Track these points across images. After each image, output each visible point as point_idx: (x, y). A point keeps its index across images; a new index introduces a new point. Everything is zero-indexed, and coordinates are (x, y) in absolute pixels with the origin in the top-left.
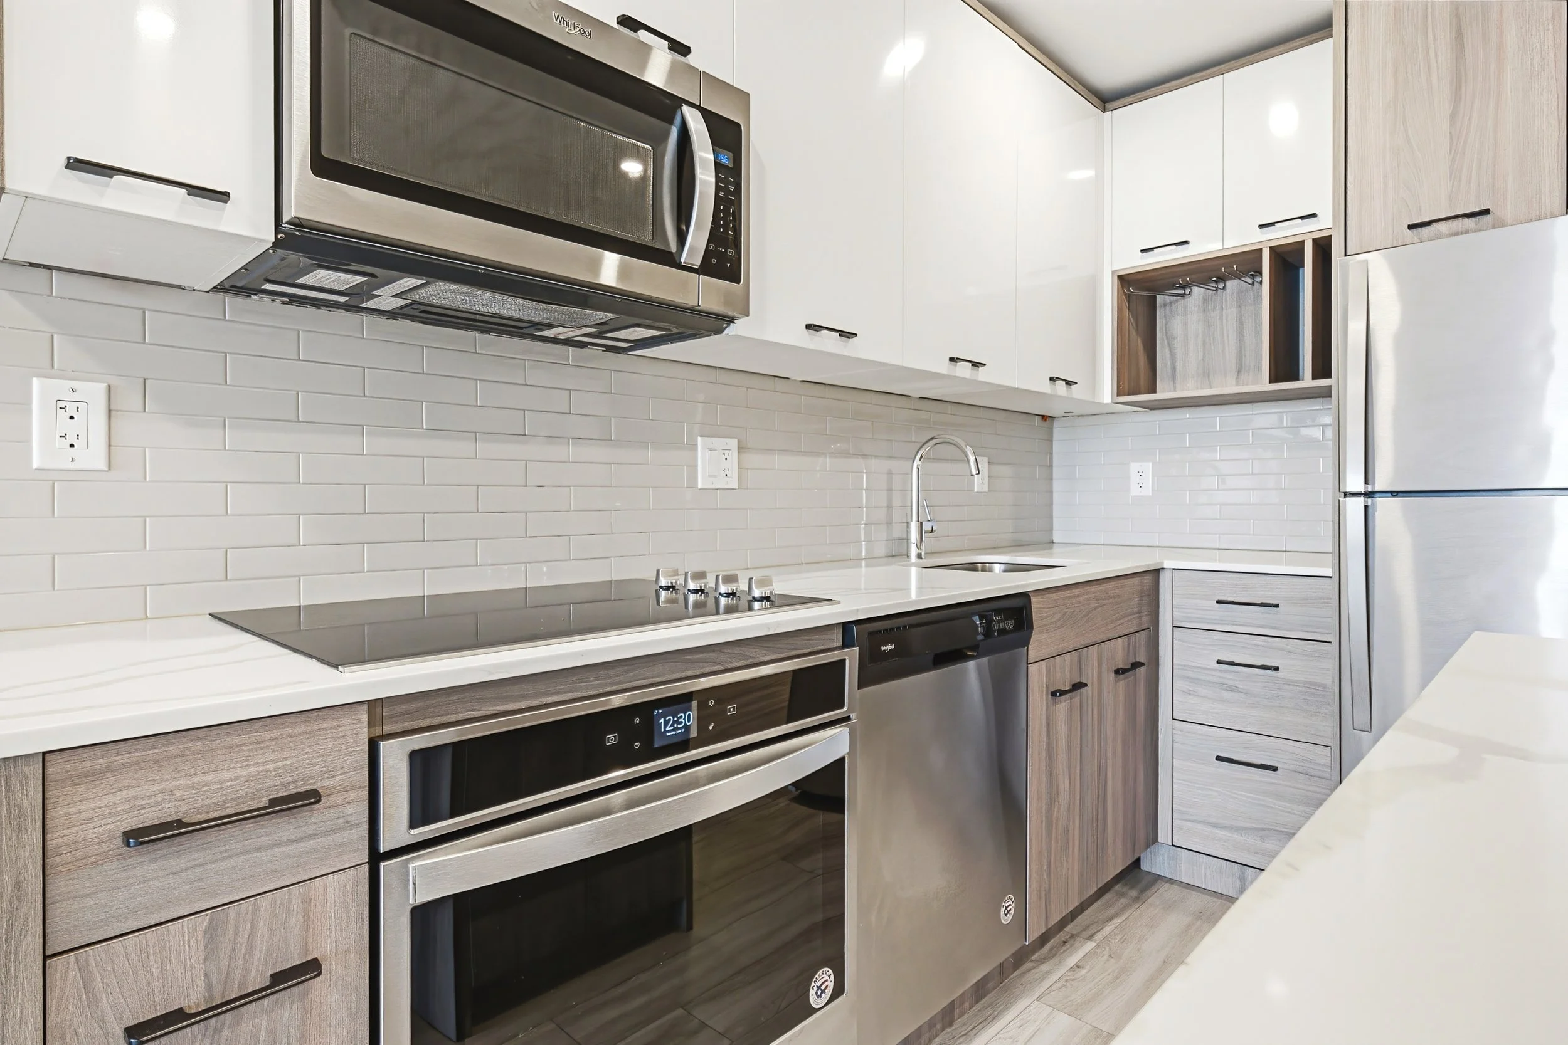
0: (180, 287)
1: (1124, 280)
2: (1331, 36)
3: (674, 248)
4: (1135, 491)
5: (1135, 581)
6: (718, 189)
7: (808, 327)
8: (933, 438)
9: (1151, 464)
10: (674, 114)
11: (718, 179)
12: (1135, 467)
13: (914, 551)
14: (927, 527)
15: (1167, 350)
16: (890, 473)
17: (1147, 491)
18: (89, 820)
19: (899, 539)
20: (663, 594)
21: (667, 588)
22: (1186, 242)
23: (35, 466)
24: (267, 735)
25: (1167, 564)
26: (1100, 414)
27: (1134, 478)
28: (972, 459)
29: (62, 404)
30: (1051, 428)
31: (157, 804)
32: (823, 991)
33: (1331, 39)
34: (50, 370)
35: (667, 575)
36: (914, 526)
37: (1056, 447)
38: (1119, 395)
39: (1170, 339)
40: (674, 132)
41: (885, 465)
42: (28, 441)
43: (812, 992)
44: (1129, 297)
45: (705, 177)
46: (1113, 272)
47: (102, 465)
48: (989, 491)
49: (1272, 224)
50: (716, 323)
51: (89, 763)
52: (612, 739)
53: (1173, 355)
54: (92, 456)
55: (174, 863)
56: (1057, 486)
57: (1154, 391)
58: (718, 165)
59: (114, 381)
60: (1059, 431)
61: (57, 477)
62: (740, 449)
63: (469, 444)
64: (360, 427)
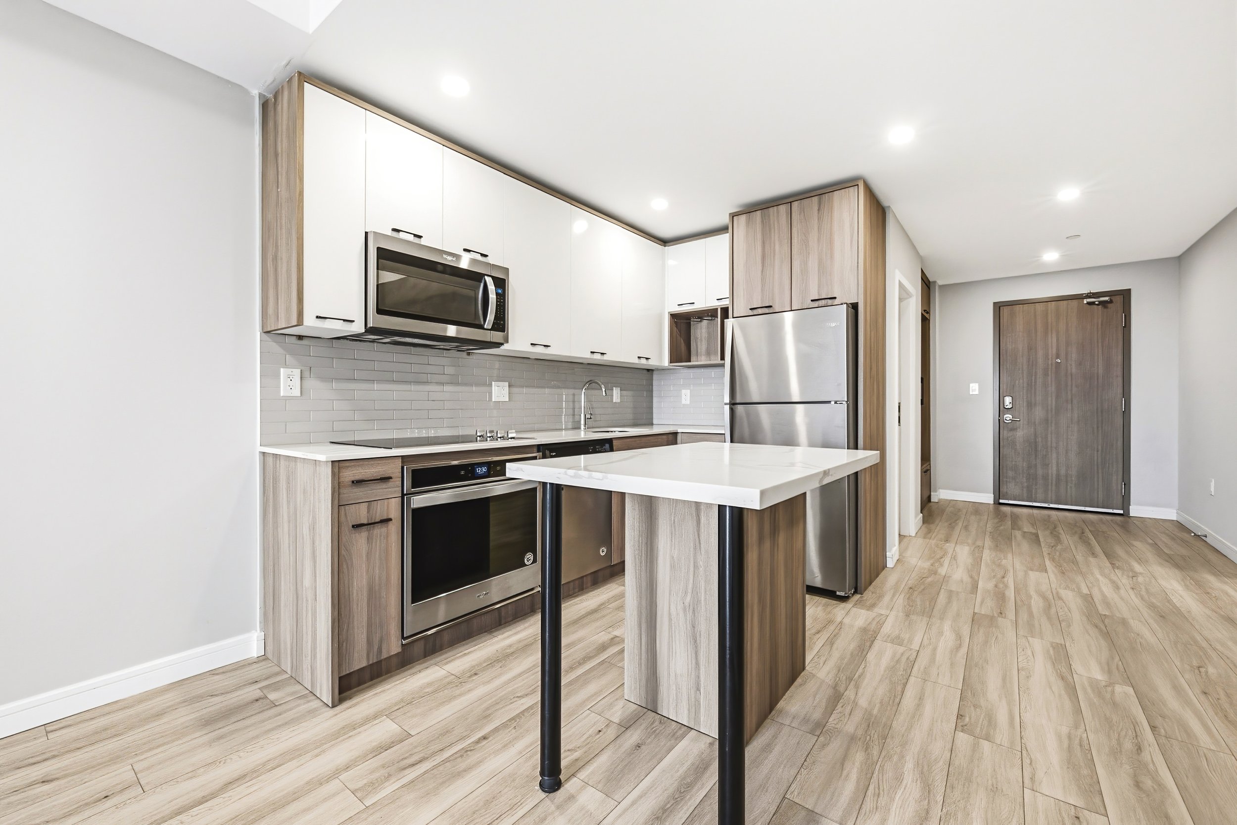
0: (320, 338)
1: (673, 316)
2: (728, 233)
3: (482, 323)
4: (684, 402)
5: (664, 437)
6: (497, 301)
7: (532, 344)
8: (591, 381)
9: (689, 391)
10: (482, 279)
11: (497, 298)
12: (684, 391)
13: (582, 427)
14: (588, 416)
15: (695, 343)
16: (574, 395)
17: (688, 402)
18: (346, 477)
19: (577, 421)
20: (478, 438)
21: (480, 436)
22: (693, 303)
23: (282, 395)
24: (380, 462)
25: (679, 431)
26: (663, 370)
27: (683, 396)
28: (604, 390)
29: (289, 376)
30: (652, 375)
31: (358, 475)
32: (529, 560)
33: (728, 234)
34: (286, 366)
35: (480, 432)
36: (583, 416)
37: (655, 383)
38: (670, 363)
39: (696, 338)
40: (482, 285)
41: (571, 391)
42: (280, 387)
43: (526, 560)
44: (676, 323)
45: (492, 296)
46: (669, 312)
47: (299, 394)
48: (621, 402)
49: (721, 299)
50: (498, 345)
51: (347, 464)
52: (463, 473)
53: (697, 345)
54: (297, 392)
55: (362, 489)
56: (655, 400)
57: (690, 361)
58: (497, 294)
59: (303, 368)
60: (655, 376)
61: (287, 399)
62: (509, 386)
63: (410, 386)
64: (374, 381)
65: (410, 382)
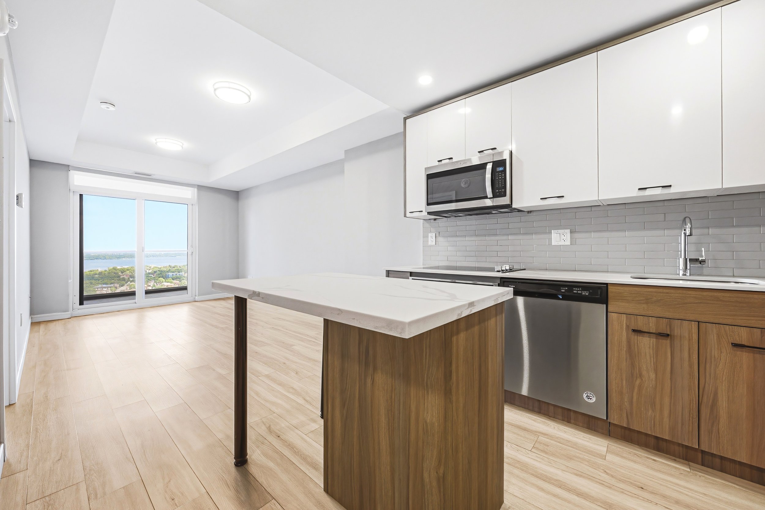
23: (429, 244)
29: (431, 237)
34: (431, 232)
42: (428, 241)
47: (435, 244)
59: (436, 233)
61: (431, 246)
62: (571, 232)
63: (485, 237)
64: (466, 236)
65: (485, 235)
